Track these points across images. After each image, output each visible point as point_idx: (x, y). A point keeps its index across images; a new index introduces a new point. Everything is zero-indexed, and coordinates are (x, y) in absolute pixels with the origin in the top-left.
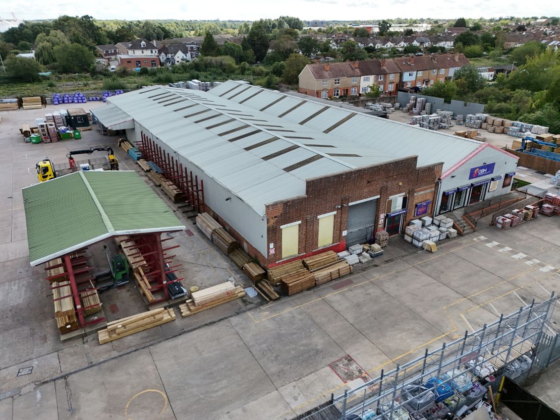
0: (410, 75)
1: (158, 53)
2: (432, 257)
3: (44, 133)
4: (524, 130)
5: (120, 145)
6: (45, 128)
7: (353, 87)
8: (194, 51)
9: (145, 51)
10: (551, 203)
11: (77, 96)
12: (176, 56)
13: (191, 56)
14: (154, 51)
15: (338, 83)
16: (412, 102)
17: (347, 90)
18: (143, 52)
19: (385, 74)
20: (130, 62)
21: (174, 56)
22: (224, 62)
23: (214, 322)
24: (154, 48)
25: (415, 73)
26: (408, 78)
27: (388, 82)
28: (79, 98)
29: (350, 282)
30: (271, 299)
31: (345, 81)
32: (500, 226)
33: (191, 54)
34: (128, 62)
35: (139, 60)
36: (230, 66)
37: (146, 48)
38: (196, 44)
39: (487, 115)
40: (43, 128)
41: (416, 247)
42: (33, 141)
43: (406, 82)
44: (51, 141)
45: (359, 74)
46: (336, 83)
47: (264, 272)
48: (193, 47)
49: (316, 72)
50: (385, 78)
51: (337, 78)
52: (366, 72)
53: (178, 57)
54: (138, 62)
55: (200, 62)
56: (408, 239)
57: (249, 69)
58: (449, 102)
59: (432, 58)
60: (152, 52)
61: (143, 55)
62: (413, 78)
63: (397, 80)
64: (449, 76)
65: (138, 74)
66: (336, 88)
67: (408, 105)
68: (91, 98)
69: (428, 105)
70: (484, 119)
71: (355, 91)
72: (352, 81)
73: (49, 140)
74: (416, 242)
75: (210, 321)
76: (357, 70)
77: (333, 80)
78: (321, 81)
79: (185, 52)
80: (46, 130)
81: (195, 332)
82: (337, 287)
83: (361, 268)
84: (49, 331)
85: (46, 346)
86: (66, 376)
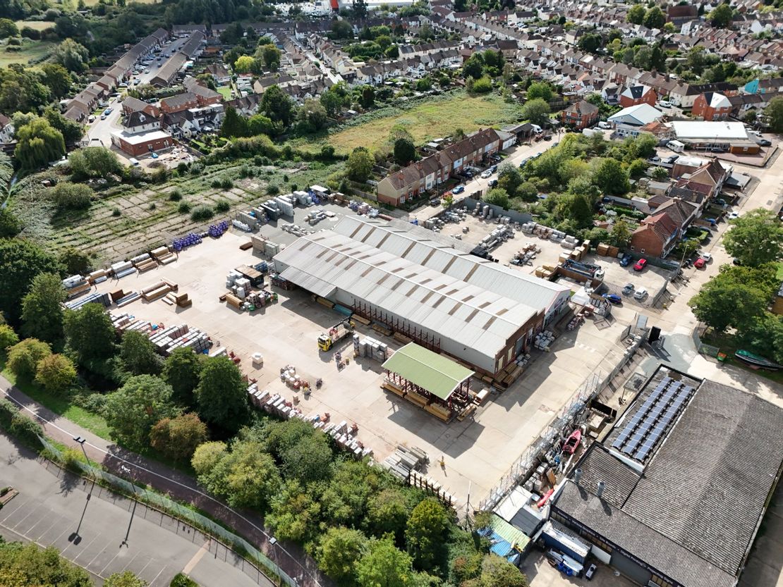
1: (161, 125)
2: (550, 355)
3: (255, 301)
5: (316, 300)
9: (146, 126)
11: (193, 237)
12: (184, 127)
13: (200, 124)
18: (144, 128)
20: (142, 148)
21: (179, 126)
22: (262, 145)
23: (491, 405)
24: (155, 120)
28: (195, 239)
29: (525, 376)
30: (503, 391)
32: (570, 330)
33: (199, 121)
34: (140, 148)
36: (272, 149)
37: (147, 122)
40: (254, 299)
41: (540, 352)
42: (251, 309)
44: (262, 306)
47: (493, 380)
48: (198, 113)
49: (395, 183)
51: (409, 185)
53: (186, 127)
56: (537, 347)
61: (144, 130)
63: (450, 170)
73: (260, 306)
74: (540, 348)
75: (489, 404)
78: (400, 190)
79: (190, 119)
80: (256, 299)
82: (522, 379)
83: (526, 367)
84: (437, 422)
85: (444, 427)
86: (462, 434)
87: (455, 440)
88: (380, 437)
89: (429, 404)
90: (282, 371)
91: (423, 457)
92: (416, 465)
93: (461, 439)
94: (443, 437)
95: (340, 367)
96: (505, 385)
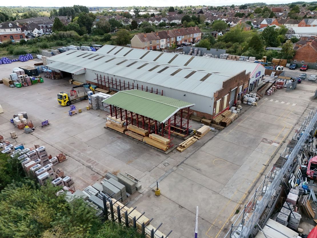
0: (179, 38)
1: (21, 30)
2: (258, 107)
3: (22, 81)
4: (245, 59)
5: (72, 83)
6: (23, 78)
7: (158, 45)
8: (44, 28)
9: (12, 29)
10: (279, 84)
11: (5, 59)
12: (34, 32)
13: (43, 31)
14: (18, 29)
15: (151, 43)
16: (191, 51)
17: (155, 47)
18: (11, 30)
19: (170, 38)
20: (6, 37)
21: (32, 32)
22: (72, 35)
23: (211, 139)
24: (18, 27)
25: (181, 36)
26: (179, 39)
27: (171, 42)
28: (6, 61)
29: (241, 120)
30: (222, 129)
31: (154, 42)
32: (269, 94)
33: (43, 30)
34: (5, 37)
35: (11, 35)
36: (77, 36)
37: (13, 27)
38: (44, 24)
39: (228, 54)
40: (21, 79)
41: (250, 105)
42: (18, 86)
43: (178, 41)
44: (28, 85)
45: (159, 38)
46: (150, 43)
47: (211, 121)
48: (43, 26)
49: (141, 38)
50: (170, 40)
51: (150, 41)
52: (162, 37)
53: (35, 32)
54: (11, 36)
55: (57, 35)
56: (246, 103)
57: (89, 38)
58: (209, 50)
59: (186, 29)
60: (17, 30)
61: (11, 32)
62: (180, 39)
63: (175, 41)
64: (194, 37)
65: (20, 44)
66: (151, 46)
67: (190, 52)
68: (12, 60)
69: (199, 51)
70: (227, 56)
71: (158, 47)
72: (157, 42)
73: (27, 85)
74: (249, 103)
75: (209, 139)
76: (158, 36)
77: (149, 42)
78: (144, 43)
79: (39, 29)
80: (23, 79)
81: (208, 142)
82: (239, 121)
83: (240, 115)
84: (156, 153)
85: (162, 157)
86: (182, 162)
87: (175, 168)
88: (89, 167)
89: (147, 135)
90: (15, 116)
91: (131, 184)
92: (121, 192)
93: (181, 168)
94: (161, 166)
95: (71, 114)
96: (224, 125)
